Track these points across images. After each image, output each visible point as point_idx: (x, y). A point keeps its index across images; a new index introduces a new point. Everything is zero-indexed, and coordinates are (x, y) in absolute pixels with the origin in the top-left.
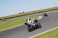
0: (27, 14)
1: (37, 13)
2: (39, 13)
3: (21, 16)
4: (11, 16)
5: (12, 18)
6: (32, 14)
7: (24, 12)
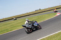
0: (44, 11)
1: (54, 9)
2: (56, 9)
3: (38, 13)
4: (27, 13)
5: (29, 15)
6: (49, 10)
7: (40, 9)
